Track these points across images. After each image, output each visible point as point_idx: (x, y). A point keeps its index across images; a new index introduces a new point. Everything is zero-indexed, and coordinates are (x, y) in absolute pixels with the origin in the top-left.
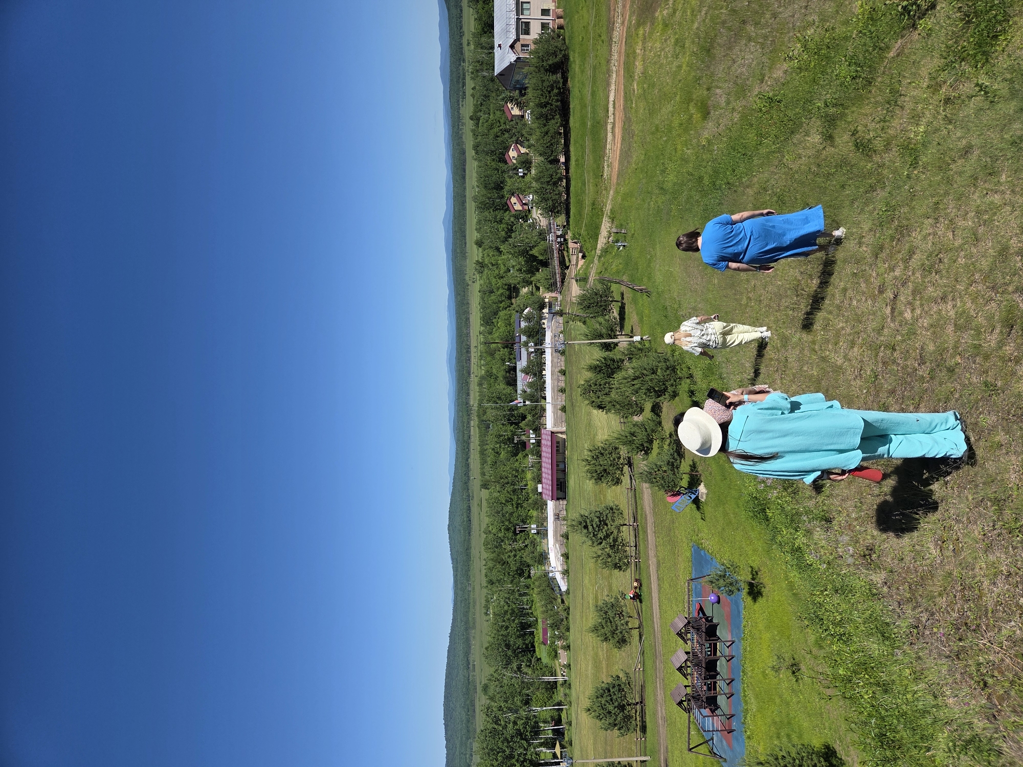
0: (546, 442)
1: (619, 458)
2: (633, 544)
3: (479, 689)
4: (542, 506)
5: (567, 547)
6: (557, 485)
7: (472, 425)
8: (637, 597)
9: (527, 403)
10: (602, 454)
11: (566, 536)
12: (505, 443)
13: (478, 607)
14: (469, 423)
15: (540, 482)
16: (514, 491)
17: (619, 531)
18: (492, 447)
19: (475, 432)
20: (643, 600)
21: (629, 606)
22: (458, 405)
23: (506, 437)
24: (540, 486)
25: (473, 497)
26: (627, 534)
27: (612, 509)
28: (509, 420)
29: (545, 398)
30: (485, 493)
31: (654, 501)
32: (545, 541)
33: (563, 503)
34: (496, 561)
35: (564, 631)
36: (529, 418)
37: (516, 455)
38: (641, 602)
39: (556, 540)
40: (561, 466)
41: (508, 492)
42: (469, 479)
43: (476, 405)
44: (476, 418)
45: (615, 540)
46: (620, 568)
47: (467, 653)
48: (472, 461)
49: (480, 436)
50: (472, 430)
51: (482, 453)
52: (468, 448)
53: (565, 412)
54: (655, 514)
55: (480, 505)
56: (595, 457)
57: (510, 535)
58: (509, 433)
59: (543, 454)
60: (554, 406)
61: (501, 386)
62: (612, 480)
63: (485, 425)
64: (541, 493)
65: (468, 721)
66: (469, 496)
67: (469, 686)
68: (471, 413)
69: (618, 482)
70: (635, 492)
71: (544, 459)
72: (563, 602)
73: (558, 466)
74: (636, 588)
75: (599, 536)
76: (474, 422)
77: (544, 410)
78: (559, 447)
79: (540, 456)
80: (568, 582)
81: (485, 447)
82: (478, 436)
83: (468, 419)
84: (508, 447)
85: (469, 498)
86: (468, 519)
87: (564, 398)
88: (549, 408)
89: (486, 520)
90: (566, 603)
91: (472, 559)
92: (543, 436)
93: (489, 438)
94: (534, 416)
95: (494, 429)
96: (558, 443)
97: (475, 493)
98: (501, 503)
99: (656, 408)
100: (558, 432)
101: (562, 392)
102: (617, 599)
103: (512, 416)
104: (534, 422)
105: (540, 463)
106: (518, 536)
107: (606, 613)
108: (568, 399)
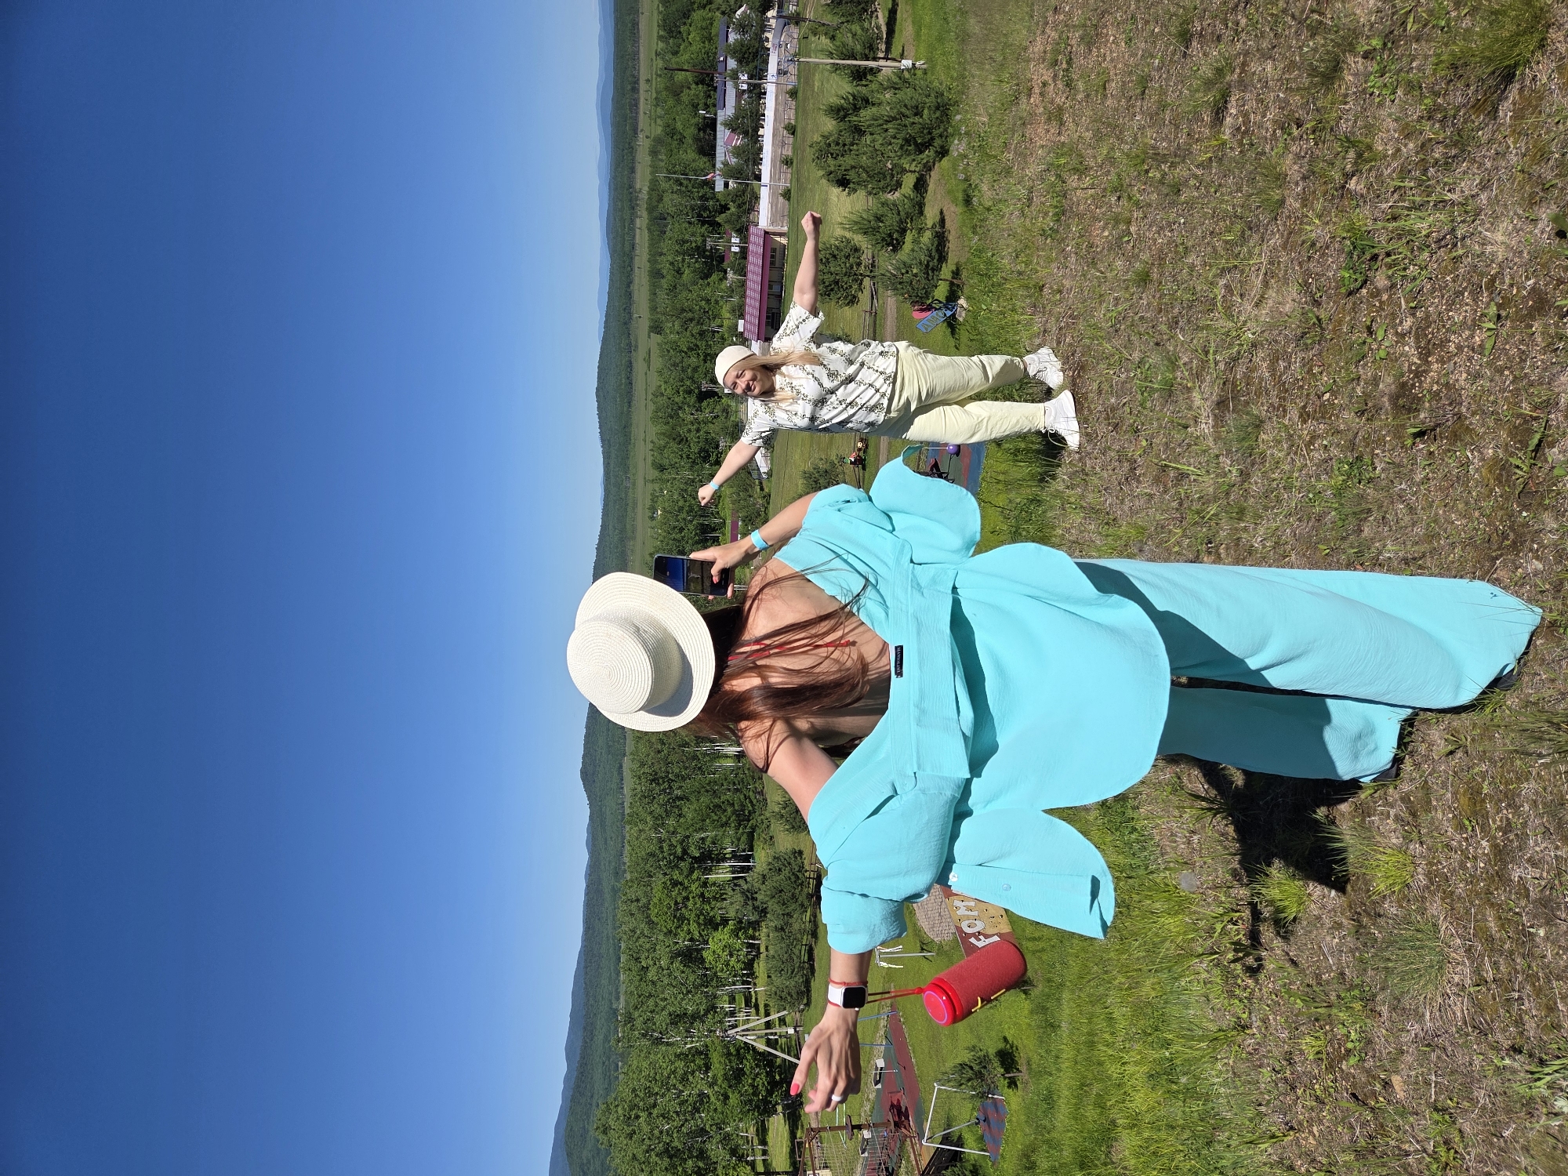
0: (756, 247)
1: (859, 264)
6: (768, 317)
7: (638, 225)
8: (860, 461)
9: (729, 184)
10: (835, 257)
12: (692, 256)
14: (632, 222)
15: (742, 316)
16: (702, 334)
18: (670, 258)
19: (642, 238)
20: (867, 466)
22: (616, 189)
23: (694, 245)
24: (741, 322)
25: (636, 346)
28: (699, 215)
29: (758, 178)
30: (656, 338)
31: (898, 328)
34: (669, 437)
36: (733, 209)
37: (707, 276)
40: (776, 289)
41: (693, 335)
42: (630, 318)
43: (645, 189)
44: (645, 214)
48: (636, 287)
49: (651, 243)
50: (637, 237)
51: (656, 274)
52: (631, 265)
53: (789, 199)
55: (648, 361)
57: (692, 400)
58: (699, 239)
59: (750, 267)
60: (773, 190)
61: (689, 155)
62: (846, 297)
63: (659, 220)
64: (742, 334)
66: (629, 345)
68: (637, 205)
69: (853, 301)
70: (875, 319)
71: (750, 276)
72: (762, 489)
73: (770, 287)
74: (860, 450)
76: (642, 221)
77: (757, 198)
78: (774, 257)
79: (745, 273)
80: (770, 461)
81: (659, 261)
82: (647, 245)
83: (632, 214)
84: (696, 262)
85: (630, 348)
86: (628, 381)
87: (789, 176)
88: (765, 194)
89: (655, 381)
90: (766, 490)
91: (633, 441)
92: (752, 238)
93: (667, 245)
94: (739, 206)
95: (675, 229)
96: (774, 250)
97: (640, 341)
98: (681, 351)
99: (920, 185)
100: (775, 234)
101: (787, 164)
102: (833, 464)
103: (706, 208)
104: (739, 217)
105: (743, 284)
106: (705, 403)
107: (816, 482)
108: (797, 175)
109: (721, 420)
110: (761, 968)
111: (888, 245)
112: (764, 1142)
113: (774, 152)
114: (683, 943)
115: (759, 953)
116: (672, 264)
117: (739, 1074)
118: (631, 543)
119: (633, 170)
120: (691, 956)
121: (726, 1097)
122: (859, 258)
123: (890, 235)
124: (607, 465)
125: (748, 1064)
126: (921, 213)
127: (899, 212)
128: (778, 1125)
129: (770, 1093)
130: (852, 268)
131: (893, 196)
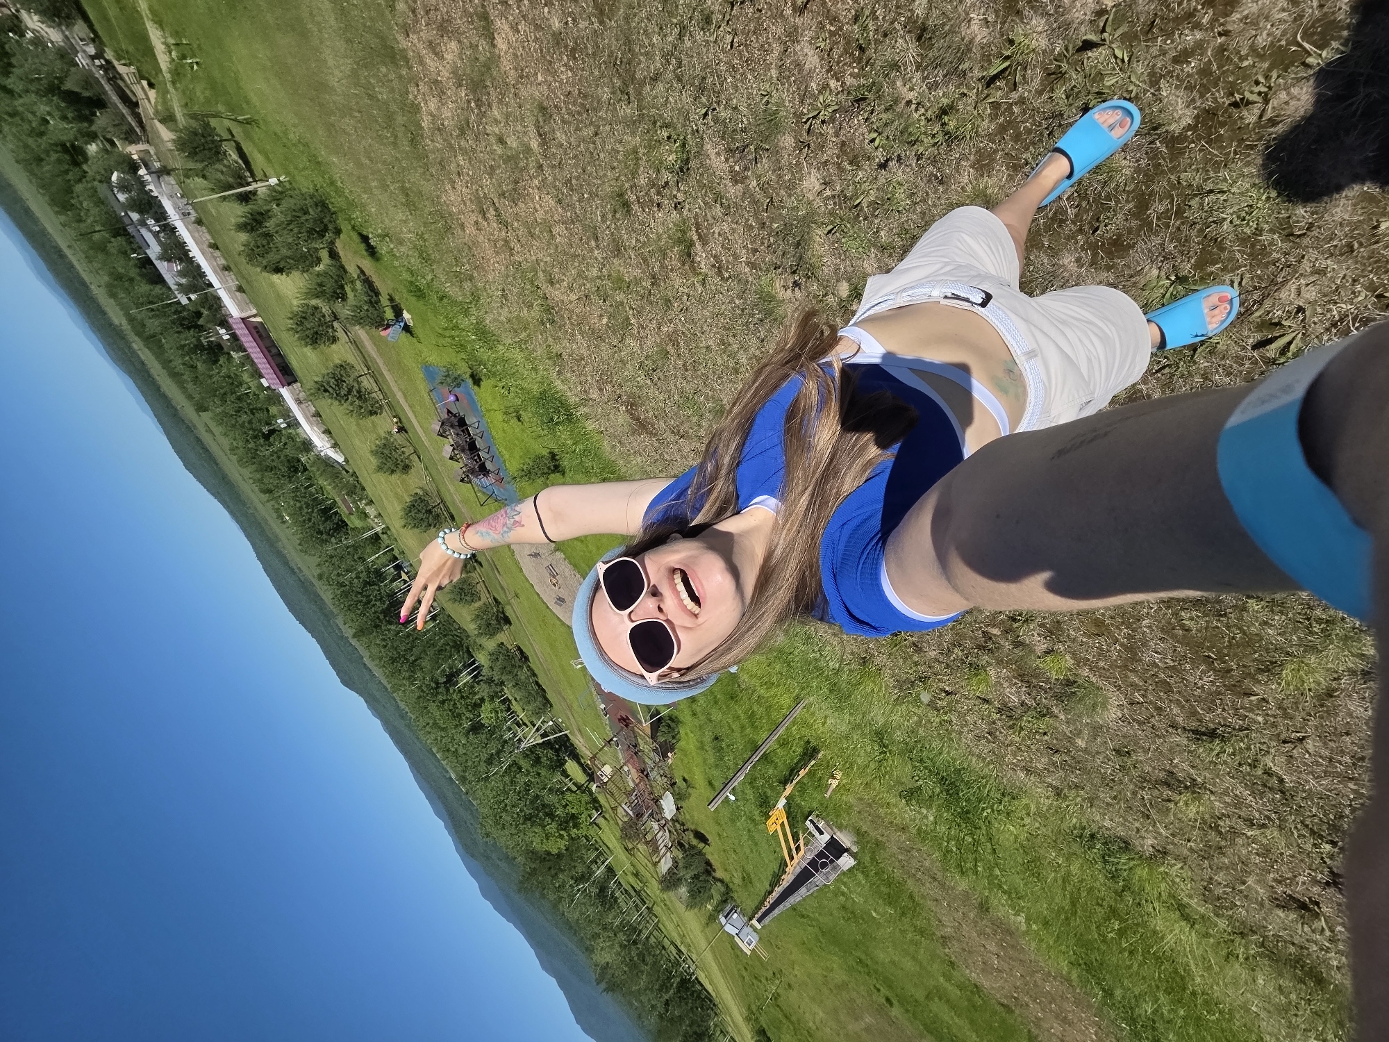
0: (241, 331)
1: (324, 316)
2: (377, 389)
4: (278, 399)
5: (323, 423)
6: (281, 370)
7: (136, 348)
8: (402, 429)
9: (193, 297)
10: (304, 318)
11: (317, 414)
12: (195, 353)
13: (271, 521)
14: (130, 348)
15: (261, 375)
17: (359, 383)
18: (180, 362)
19: (146, 355)
21: (399, 439)
24: (263, 381)
25: (195, 426)
26: (367, 383)
27: (342, 366)
28: (182, 325)
29: (210, 285)
30: (206, 415)
31: (375, 344)
32: (300, 430)
33: (297, 386)
34: (261, 471)
35: (360, 492)
36: (205, 312)
37: (216, 361)
38: (406, 432)
39: (311, 424)
40: (274, 351)
41: (232, 402)
42: (176, 410)
44: (136, 338)
45: (359, 392)
46: (376, 413)
48: (166, 389)
49: (157, 358)
50: (141, 355)
51: (175, 375)
53: (244, 292)
54: (381, 355)
55: (209, 431)
56: (299, 323)
57: (262, 441)
58: (193, 339)
59: (246, 345)
60: (228, 290)
62: (329, 340)
63: (152, 341)
64: (269, 387)
68: (125, 335)
69: (334, 340)
70: (356, 344)
71: (250, 350)
72: (347, 472)
73: (269, 351)
74: (397, 422)
75: (342, 393)
76: (137, 345)
77: (219, 299)
78: (260, 333)
79: (245, 350)
80: (342, 450)
81: (172, 365)
82: (152, 358)
83: (126, 342)
84: (201, 355)
87: (233, 277)
88: (223, 294)
89: (225, 442)
90: (351, 471)
92: (234, 326)
93: (171, 353)
94: (209, 309)
95: (169, 341)
96: (255, 326)
98: (232, 416)
99: (333, 255)
100: (249, 317)
101: (227, 271)
102: (386, 439)
103: (184, 318)
105: (248, 357)
106: (271, 439)
107: (382, 453)
108: (240, 275)
109: (290, 444)
110: (516, 706)
111: (337, 298)
112: (567, 776)
113: (210, 264)
114: (467, 725)
115: (510, 701)
116: (184, 364)
117: (538, 761)
119: (104, 313)
120: (476, 728)
121: (539, 774)
122: (321, 312)
123: (335, 292)
125: (539, 751)
126: (345, 271)
127: (331, 276)
128: (571, 766)
129: (558, 756)
131: (320, 268)
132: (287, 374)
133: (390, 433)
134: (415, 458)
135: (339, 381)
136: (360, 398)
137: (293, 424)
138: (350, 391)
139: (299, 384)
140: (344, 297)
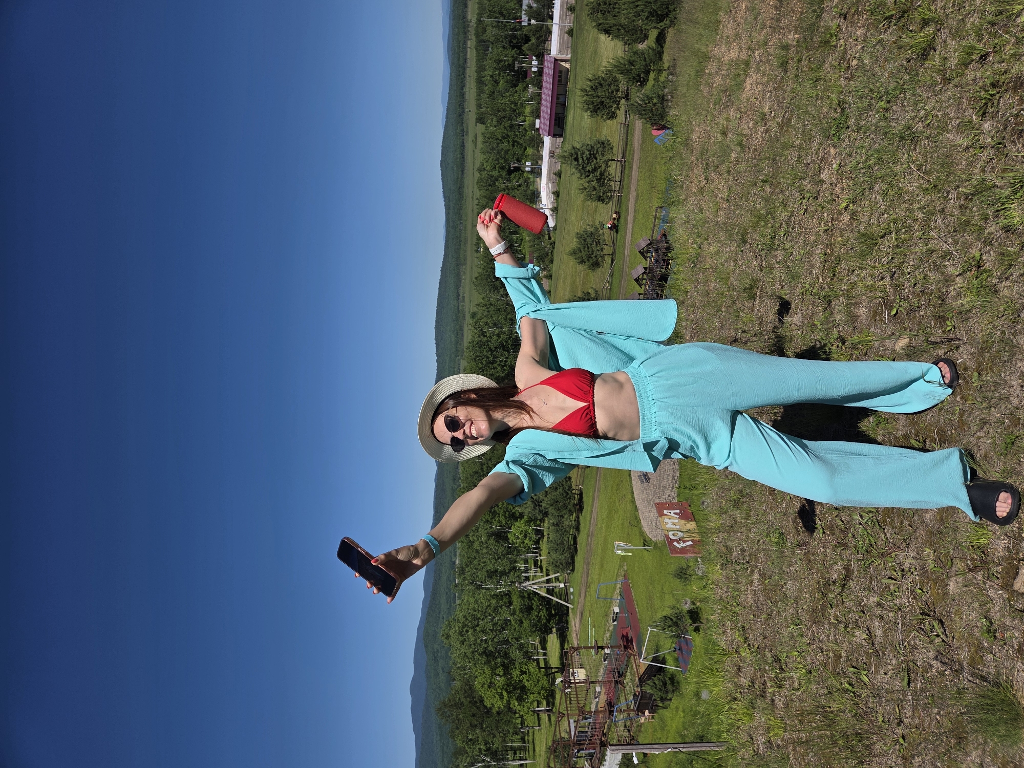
0: (548, 70)
1: (618, 90)
2: (618, 179)
3: (468, 316)
4: (539, 143)
5: (558, 185)
6: (555, 120)
7: (469, 46)
8: (615, 228)
9: (533, 22)
10: (601, 85)
11: (559, 175)
12: (505, 71)
13: (469, 245)
14: (465, 43)
15: (538, 117)
16: (511, 126)
17: (607, 166)
18: (490, 73)
19: (471, 54)
20: (619, 230)
21: (607, 235)
22: (454, 19)
23: (507, 63)
24: (538, 121)
25: (467, 132)
26: (614, 170)
27: (603, 143)
28: (511, 42)
29: (552, 18)
30: (481, 128)
31: (643, 137)
32: (537, 180)
33: (559, 140)
34: (488, 198)
35: (547, 263)
36: (533, 40)
37: (516, 86)
38: (617, 232)
39: (549, 179)
40: (562, 100)
41: (505, 128)
42: (463, 112)
43: (474, 20)
44: (474, 37)
45: (602, 174)
46: (603, 201)
47: (458, 286)
48: (467, 90)
49: (478, 60)
50: (469, 53)
51: (480, 81)
52: (464, 74)
53: (572, 36)
54: (642, 149)
55: (475, 142)
56: (594, 87)
57: (504, 173)
58: (511, 59)
59: (544, 84)
60: (561, 28)
62: (608, 114)
63: (483, 46)
64: (538, 129)
65: (457, 342)
66: (463, 131)
67: (459, 315)
68: (469, 31)
69: (613, 116)
71: (544, 90)
72: (550, 238)
73: (558, 98)
74: (614, 219)
75: (588, 168)
76: (471, 43)
77: (550, 32)
78: (561, 77)
79: (540, 88)
80: (556, 219)
81: (483, 73)
82: (475, 60)
83: (465, 38)
84: (508, 75)
85: (463, 133)
86: (462, 156)
87: (572, 18)
88: (555, 30)
89: (480, 157)
90: (553, 239)
91: (465, 198)
92: (546, 64)
93: (488, 63)
94: (538, 39)
95: (494, 52)
96: (561, 72)
97: (469, 127)
98: (497, 139)
99: (661, 39)
100: (562, 60)
101: (571, 11)
102: (596, 229)
103: (515, 37)
104: (538, 46)
105: (540, 95)
106: (513, 175)
107: (585, 240)
108: (577, 20)
109: (523, 188)
110: (544, 545)
111: (637, 82)
112: (544, 648)
114: (496, 527)
115: (543, 536)
116: (492, 76)
117: (528, 609)
118: (464, 267)
120: (501, 536)
121: (521, 622)
122: (618, 86)
123: (639, 75)
124: (447, 214)
125: (535, 603)
126: (661, 59)
127: (645, 58)
128: (553, 640)
129: (548, 621)
130: (612, 92)
131: (642, 47)
132: (558, 126)
133: (602, 225)
134: (608, 259)
135: (593, 156)
136: (599, 180)
137: (536, 172)
138: (595, 170)
139: (562, 139)
140: (643, 82)
